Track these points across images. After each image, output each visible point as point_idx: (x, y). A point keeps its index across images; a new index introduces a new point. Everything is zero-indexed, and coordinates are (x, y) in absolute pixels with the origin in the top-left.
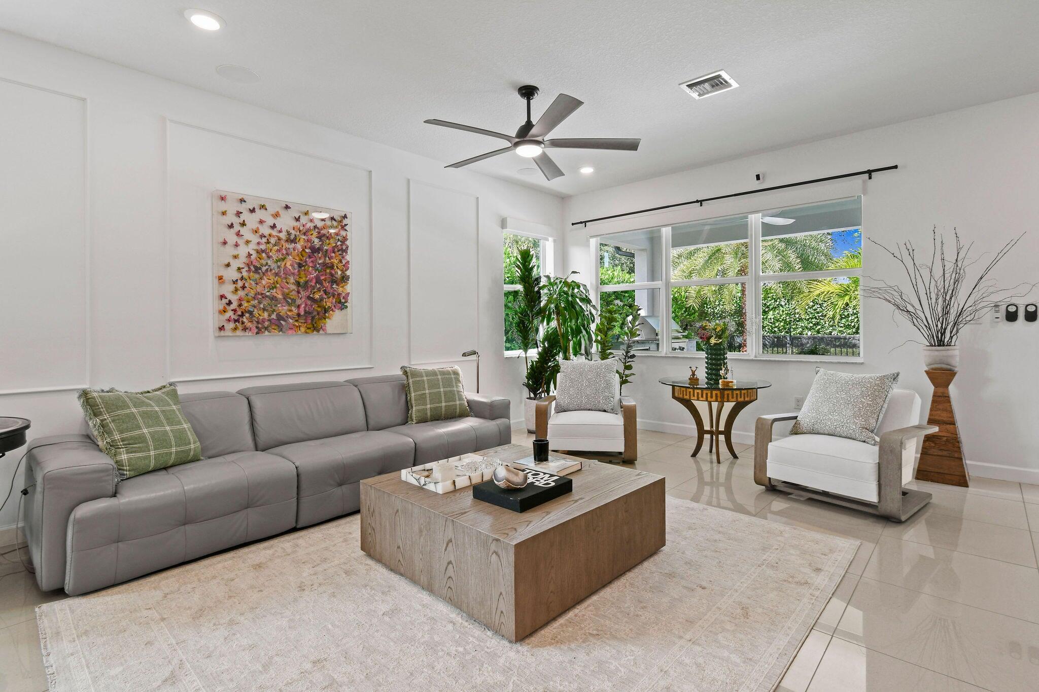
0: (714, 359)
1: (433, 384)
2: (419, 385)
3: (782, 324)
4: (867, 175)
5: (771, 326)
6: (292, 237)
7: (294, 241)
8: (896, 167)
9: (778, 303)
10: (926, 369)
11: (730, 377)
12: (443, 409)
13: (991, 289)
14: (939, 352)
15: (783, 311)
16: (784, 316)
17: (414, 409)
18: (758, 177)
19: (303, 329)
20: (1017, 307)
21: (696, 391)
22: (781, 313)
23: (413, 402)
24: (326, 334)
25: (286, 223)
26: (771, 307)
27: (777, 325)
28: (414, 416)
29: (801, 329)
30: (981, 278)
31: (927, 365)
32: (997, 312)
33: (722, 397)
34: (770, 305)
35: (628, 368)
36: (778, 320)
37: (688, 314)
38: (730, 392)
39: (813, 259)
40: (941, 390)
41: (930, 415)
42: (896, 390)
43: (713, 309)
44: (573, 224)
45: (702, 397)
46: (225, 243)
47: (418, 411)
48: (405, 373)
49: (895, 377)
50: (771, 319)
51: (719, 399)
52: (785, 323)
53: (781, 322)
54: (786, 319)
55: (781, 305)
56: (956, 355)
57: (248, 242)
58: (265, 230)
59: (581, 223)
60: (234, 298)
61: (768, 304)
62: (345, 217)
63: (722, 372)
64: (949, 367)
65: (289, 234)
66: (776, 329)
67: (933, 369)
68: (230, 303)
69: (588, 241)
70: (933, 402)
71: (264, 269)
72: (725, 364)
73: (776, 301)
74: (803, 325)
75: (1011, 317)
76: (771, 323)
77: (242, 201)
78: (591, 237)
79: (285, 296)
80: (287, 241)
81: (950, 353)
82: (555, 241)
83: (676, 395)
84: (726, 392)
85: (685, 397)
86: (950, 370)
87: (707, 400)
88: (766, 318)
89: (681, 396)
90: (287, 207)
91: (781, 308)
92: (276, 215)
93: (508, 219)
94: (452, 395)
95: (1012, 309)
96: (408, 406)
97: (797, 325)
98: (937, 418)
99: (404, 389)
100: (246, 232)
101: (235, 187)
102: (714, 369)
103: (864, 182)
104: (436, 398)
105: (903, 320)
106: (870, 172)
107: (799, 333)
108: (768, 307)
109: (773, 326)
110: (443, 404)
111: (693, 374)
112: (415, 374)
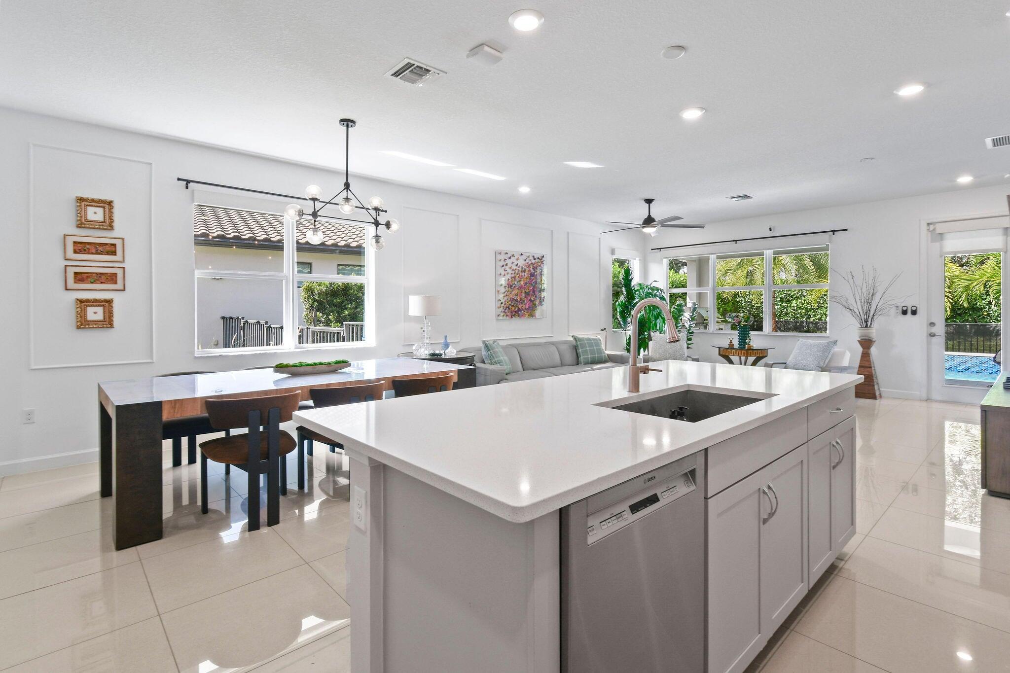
0: (743, 334)
1: (591, 345)
2: (583, 346)
3: (804, 311)
4: (832, 233)
5: (794, 313)
6: (523, 269)
7: (524, 271)
8: (846, 230)
9: (800, 293)
10: (859, 340)
11: (751, 344)
12: (597, 358)
13: (890, 298)
14: (866, 331)
15: (805, 300)
16: (806, 304)
17: (582, 357)
18: (770, 229)
19: (527, 316)
20: (907, 307)
21: (733, 351)
22: (803, 302)
23: (581, 354)
24: (536, 318)
25: (521, 263)
26: (794, 296)
27: (799, 312)
28: (582, 361)
29: (820, 316)
30: (884, 293)
31: (860, 337)
32: (897, 310)
33: (747, 354)
34: (793, 295)
35: (689, 339)
36: (800, 308)
37: (724, 304)
38: (751, 351)
39: (824, 262)
40: (866, 350)
41: (860, 363)
42: (836, 349)
43: (744, 298)
44: (652, 249)
45: (736, 354)
46: (501, 274)
47: (584, 358)
48: (575, 339)
49: (835, 342)
50: (794, 307)
51: (745, 355)
52: (806, 310)
53: (803, 309)
54: (807, 307)
55: (803, 295)
56: (873, 332)
57: (508, 273)
58: (514, 267)
59: (658, 249)
60: (503, 301)
61: (792, 294)
62: (543, 257)
63: (747, 341)
64: (869, 338)
65: (522, 268)
66: (798, 315)
67: (862, 339)
68: (502, 303)
69: (662, 260)
70: (862, 357)
71: (514, 286)
72: (749, 336)
73: (799, 292)
74: (822, 312)
75: (904, 312)
76: (794, 310)
77: (507, 253)
78: (664, 258)
79: (521, 299)
80: (521, 272)
81: (870, 331)
82: (640, 260)
83: (721, 353)
84: (749, 351)
85: (726, 354)
86: (870, 340)
87: (739, 356)
88: (790, 306)
89: (724, 354)
90: (522, 255)
91: (803, 298)
92: (518, 259)
93: (616, 249)
94: (600, 351)
95: (905, 308)
96: (578, 356)
97: (816, 312)
98: (863, 365)
99: (575, 348)
100: (507, 268)
101: (504, 248)
102: (743, 339)
103: (830, 236)
104: (592, 352)
105: (848, 313)
106: (833, 232)
107: (818, 319)
108: (792, 297)
109: (796, 312)
110: (596, 355)
111: (731, 342)
112: (580, 339)
